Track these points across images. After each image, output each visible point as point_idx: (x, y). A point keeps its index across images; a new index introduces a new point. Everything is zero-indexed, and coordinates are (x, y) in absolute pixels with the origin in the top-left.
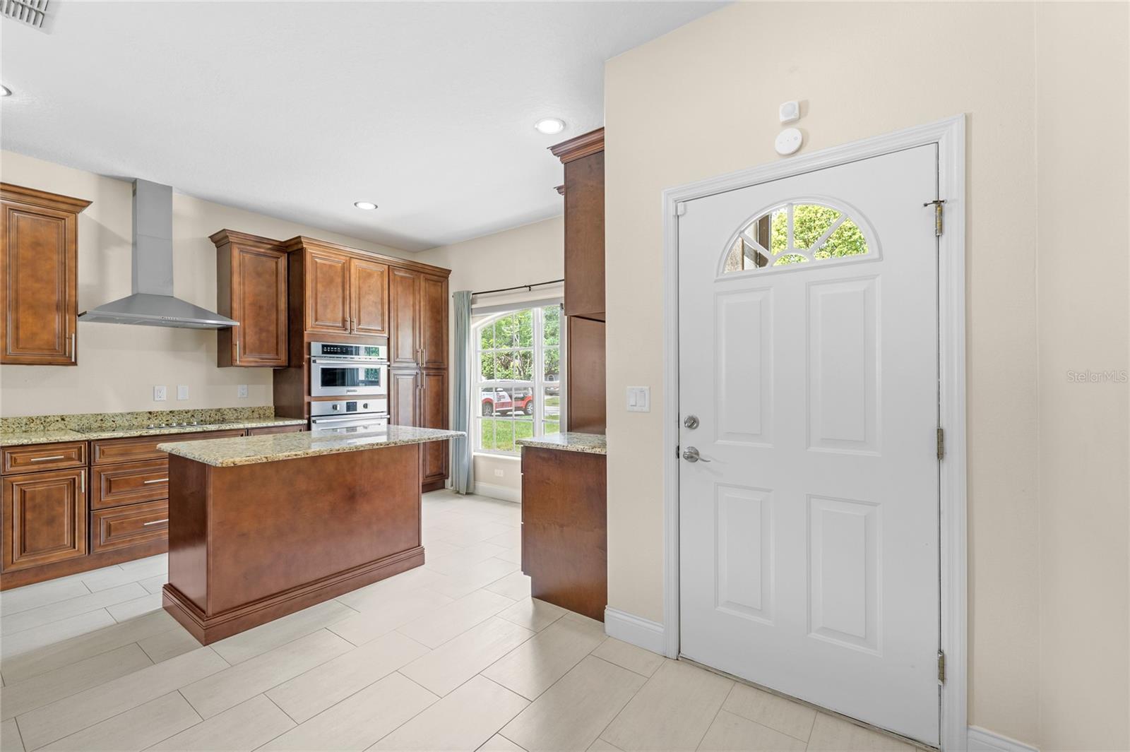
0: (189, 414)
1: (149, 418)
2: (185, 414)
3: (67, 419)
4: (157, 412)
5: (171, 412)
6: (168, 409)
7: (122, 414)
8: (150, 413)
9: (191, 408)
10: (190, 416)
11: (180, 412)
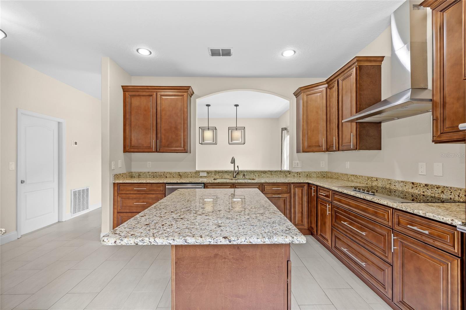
0: (440, 189)
1: (412, 188)
2: (436, 189)
3: (378, 180)
4: (417, 184)
5: (426, 185)
6: (424, 182)
7: (398, 181)
8: (413, 183)
9: (442, 184)
10: (440, 192)
11: (433, 187)
